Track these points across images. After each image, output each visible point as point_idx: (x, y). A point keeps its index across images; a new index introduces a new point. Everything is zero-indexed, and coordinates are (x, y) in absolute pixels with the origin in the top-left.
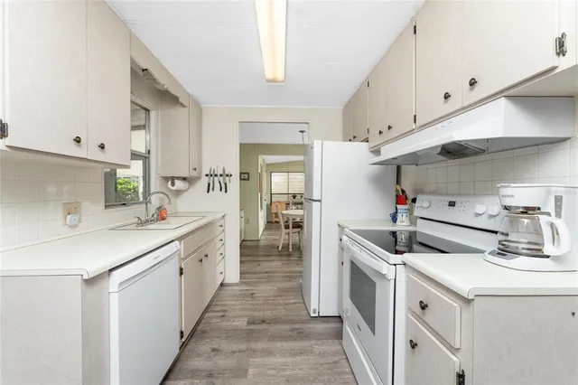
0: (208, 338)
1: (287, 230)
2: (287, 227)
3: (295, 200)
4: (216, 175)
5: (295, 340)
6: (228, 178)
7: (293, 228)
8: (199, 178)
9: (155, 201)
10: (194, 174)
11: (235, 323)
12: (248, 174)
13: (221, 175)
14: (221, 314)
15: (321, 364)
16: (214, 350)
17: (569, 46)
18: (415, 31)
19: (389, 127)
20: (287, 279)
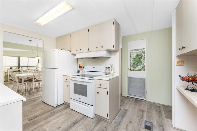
1: (20, 83)
3: (12, 70)
5: (54, 115)
15: (68, 115)
17: (114, 47)
18: (88, 31)
19: (80, 50)
20: (32, 102)
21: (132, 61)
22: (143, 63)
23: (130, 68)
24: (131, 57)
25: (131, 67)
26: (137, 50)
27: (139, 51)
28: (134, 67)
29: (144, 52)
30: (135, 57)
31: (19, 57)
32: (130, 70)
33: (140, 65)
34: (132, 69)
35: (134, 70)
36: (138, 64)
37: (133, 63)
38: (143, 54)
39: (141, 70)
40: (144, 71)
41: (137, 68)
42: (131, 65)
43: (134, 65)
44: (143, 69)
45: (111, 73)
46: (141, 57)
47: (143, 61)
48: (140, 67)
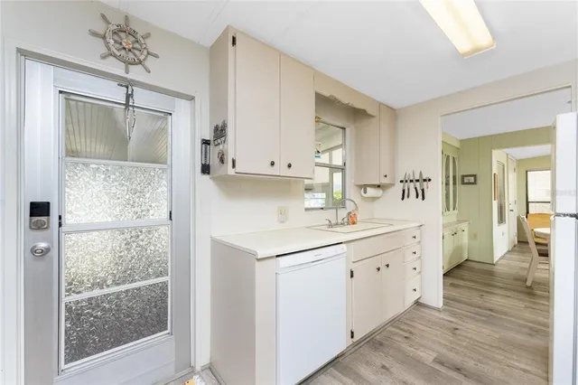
0: (383, 352)
4: (411, 181)
6: (425, 183)
8: (392, 185)
9: (350, 206)
10: (385, 181)
11: (418, 352)
12: (475, 176)
13: (417, 181)
14: (407, 335)
16: (384, 367)
20: (526, 330)
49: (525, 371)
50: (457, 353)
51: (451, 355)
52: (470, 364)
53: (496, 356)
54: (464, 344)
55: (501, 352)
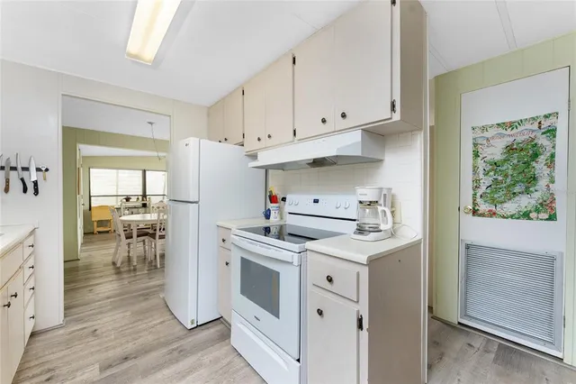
1: (129, 241)
2: (129, 237)
3: (129, 204)
4: (14, 169)
5: (177, 361)
7: (138, 236)
13: (25, 169)
14: (45, 376)
15: (217, 372)
17: (398, 107)
18: (294, 62)
19: (269, 136)
20: (141, 298)
21: (481, 176)
22: (543, 183)
23: (475, 204)
24: (476, 155)
25: (479, 200)
26: (511, 125)
27: (520, 129)
28: (494, 202)
29: (551, 132)
30: (498, 157)
31: (144, 171)
32: (475, 212)
33: (527, 191)
34: (483, 207)
35: (492, 214)
36: (517, 189)
37: (486, 181)
38: (543, 141)
39: (533, 215)
40: (552, 218)
41: (510, 207)
42: (480, 192)
43: (497, 190)
44: (547, 209)
45: (382, 227)
46: (535, 156)
47: (546, 171)
48: (525, 202)
49: (161, 323)
50: (114, 348)
51: (111, 354)
52: (130, 347)
53: (140, 327)
54: (113, 337)
55: (140, 323)
